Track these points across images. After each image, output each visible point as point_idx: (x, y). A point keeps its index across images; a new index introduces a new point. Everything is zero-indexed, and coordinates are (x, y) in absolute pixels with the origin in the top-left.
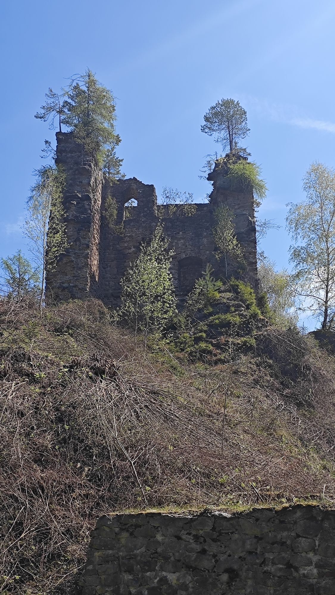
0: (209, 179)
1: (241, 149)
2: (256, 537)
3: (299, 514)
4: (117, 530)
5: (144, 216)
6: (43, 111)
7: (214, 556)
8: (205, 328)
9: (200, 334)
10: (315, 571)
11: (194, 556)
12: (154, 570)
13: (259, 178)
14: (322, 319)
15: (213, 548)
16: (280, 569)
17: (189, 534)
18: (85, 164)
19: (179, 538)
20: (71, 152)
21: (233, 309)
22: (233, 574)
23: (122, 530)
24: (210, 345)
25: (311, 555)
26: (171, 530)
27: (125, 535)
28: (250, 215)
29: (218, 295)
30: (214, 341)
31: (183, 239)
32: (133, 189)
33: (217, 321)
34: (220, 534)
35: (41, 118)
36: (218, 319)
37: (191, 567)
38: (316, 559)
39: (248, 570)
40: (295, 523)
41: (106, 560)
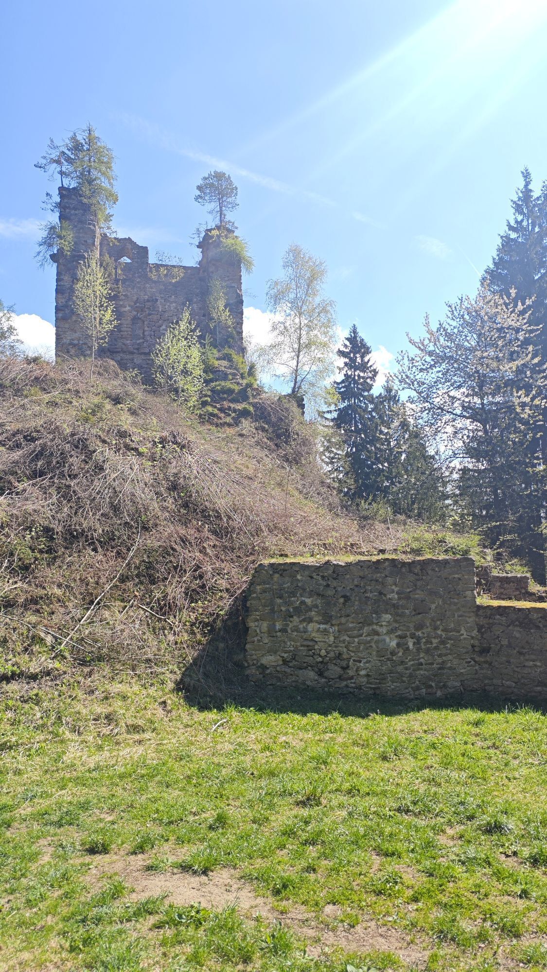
0: (198, 247)
1: (229, 222)
2: (360, 577)
3: (387, 563)
4: (271, 572)
5: (139, 277)
6: (44, 161)
7: (335, 588)
8: (209, 393)
9: (206, 399)
10: (396, 596)
11: (322, 588)
12: (296, 596)
13: (249, 254)
14: (292, 384)
15: (334, 583)
16: (375, 596)
17: (318, 575)
18: (90, 224)
19: (312, 577)
20: (75, 209)
21: (230, 377)
22: (346, 598)
23: (274, 572)
24: (216, 410)
25: (394, 587)
26: (307, 573)
27: (277, 576)
28: (238, 288)
29: (216, 363)
30: (218, 406)
31: (175, 302)
32: (128, 249)
33: (219, 388)
34: (338, 575)
35: (40, 167)
36: (219, 385)
37: (320, 595)
38: (396, 589)
39: (356, 596)
40: (385, 569)
41: (264, 591)
